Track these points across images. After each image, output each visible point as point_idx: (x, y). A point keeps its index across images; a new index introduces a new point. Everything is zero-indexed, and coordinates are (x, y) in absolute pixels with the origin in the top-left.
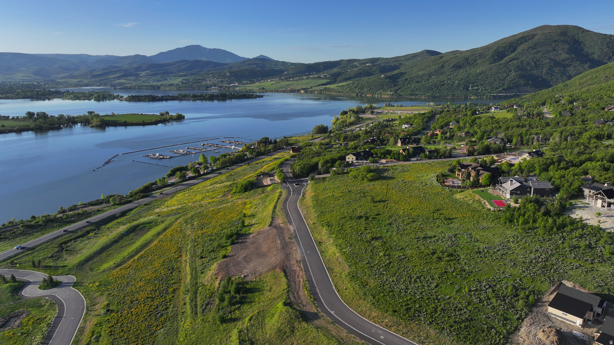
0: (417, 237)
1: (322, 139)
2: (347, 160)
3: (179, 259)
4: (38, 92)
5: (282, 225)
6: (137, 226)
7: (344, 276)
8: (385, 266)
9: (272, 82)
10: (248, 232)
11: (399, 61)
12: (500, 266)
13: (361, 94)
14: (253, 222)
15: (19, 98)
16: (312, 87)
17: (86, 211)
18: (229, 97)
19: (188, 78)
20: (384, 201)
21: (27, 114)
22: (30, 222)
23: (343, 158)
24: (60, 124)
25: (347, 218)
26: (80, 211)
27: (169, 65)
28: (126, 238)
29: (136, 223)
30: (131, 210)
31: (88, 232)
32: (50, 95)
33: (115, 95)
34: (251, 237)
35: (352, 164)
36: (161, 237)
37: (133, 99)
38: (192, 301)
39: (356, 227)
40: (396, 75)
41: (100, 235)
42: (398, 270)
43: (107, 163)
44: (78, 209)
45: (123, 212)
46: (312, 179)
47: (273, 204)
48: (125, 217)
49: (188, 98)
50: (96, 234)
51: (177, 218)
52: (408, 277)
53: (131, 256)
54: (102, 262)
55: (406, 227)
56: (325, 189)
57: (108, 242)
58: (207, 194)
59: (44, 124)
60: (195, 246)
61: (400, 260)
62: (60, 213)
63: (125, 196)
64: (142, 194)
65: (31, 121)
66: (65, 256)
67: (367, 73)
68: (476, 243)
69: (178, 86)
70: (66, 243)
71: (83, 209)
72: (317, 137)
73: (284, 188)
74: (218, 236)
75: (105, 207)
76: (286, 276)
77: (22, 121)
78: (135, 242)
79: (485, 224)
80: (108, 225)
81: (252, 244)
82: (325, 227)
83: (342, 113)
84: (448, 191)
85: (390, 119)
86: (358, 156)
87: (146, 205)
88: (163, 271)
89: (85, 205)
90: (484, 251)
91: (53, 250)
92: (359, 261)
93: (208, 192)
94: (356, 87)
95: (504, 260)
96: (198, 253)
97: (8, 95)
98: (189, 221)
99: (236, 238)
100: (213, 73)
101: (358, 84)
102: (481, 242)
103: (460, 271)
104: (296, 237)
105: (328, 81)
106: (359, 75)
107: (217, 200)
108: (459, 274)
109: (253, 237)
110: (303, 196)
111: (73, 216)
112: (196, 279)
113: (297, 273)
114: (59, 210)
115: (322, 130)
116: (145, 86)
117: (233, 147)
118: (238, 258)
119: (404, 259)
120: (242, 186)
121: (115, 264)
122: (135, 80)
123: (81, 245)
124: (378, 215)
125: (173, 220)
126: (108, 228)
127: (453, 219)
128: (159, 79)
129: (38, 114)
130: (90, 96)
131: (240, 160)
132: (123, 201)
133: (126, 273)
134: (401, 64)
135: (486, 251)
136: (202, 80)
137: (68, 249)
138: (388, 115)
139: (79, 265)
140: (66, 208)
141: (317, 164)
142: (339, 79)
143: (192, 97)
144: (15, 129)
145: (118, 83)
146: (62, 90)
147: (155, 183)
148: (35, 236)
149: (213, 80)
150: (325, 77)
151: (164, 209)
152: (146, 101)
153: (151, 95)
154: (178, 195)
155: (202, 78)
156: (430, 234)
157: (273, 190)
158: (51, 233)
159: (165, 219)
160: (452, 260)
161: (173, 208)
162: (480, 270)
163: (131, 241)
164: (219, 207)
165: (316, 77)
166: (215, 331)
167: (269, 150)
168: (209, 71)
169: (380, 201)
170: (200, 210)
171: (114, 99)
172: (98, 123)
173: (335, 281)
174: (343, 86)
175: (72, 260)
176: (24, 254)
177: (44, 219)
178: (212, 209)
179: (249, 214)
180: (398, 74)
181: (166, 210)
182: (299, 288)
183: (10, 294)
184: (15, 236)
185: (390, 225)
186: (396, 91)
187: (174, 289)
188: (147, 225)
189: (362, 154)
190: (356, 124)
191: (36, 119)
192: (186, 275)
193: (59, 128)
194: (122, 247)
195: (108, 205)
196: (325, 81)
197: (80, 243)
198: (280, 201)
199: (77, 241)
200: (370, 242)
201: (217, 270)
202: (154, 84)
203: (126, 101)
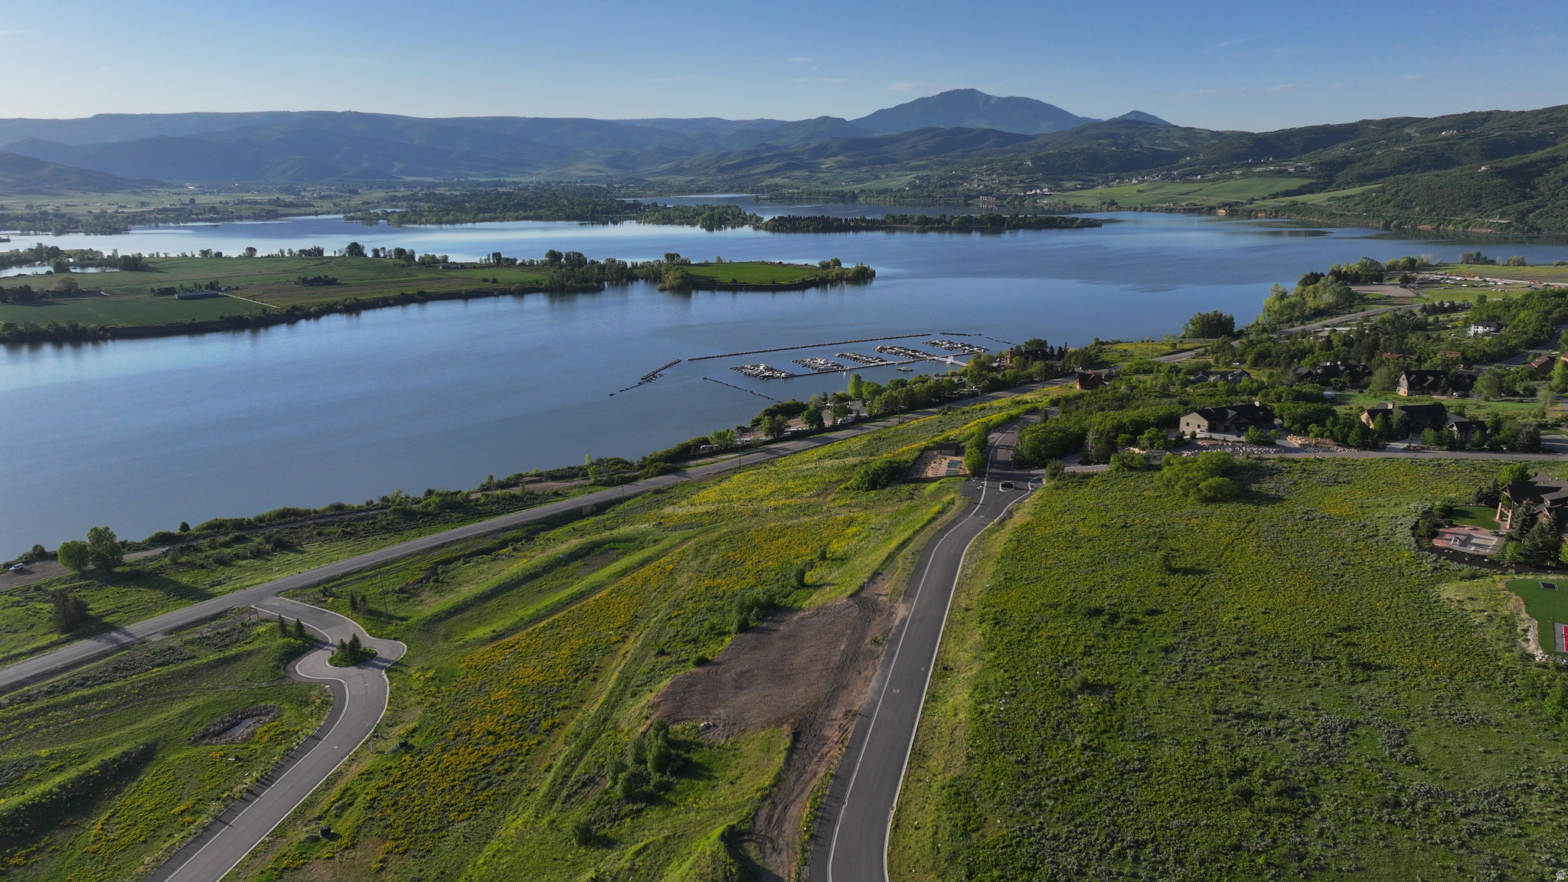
4: (595, 205)
7: (935, 788)
9: (1141, 187)
13: (1401, 224)
15: (559, 219)
16: (1252, 201)
18: (1009, 224)
19: (929, 173)
32: (617, 213)
33: (747, 214)
37: (782, 225)
40: (1532, 164)
43: (648, 379)
49: (909, 225)
67: (1442, 160)
69: (899, 196)
77: (537, 271)
83: (1307, 277)
85: (1446, 305)
92: (1002, 750)
94: (1388, 201)
97: (540, 212)
100: (992, 161)
101: (1397, 193)
105: (1306, 182)
106: (1411, 164)
113: (825, 750)
115: (1215, 327)
116: (824, 192)
122: (807, 179)
128: (863, 175)
129: (568, 256)
130: (694, 217)
136: (961, 178)
139: (431, 620)
142: (1340, 177)
143: (918, 223)
145: (768, 186)
146: (645, 201)
149: (987, 178)
150: (1300, 173)
152: (808, 232)
153: (824, 217)
155: (961, 174)
165: (1271, 171)
166: (555, 859)
168: (986, 155)
171: (742, 226)
172: (677, 282)
174: (1348, 197)
180: (1542, 161)
182: (801, 791)
186: (1522, 216)
190: (1331, 315)
191: (562, 266)
196: (1295, 184)
202: (846, 189)
203: (766, 230)
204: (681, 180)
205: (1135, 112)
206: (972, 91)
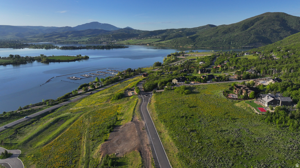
0: (216, 130)
1: (159, 69)
2: (173, 82)
3: (80, 141)
4: (17, 44)
5: (138, 120)
6: (59, 118)
7: (175, 156)
8: (200, 149)
9: (133, 40)
10: (119, 125)
13: (177, 46)
14: (122, 118)
15: (7, 48)
16: (152, 43)
17: (33, 109)
18: (111, 47)
19: (92, 38)
20: (195, 107)
21: (10, 56)
22: (3, 115)
23: (171, 81)
24: (26, 61)
25: (175, 117)
26: (30, 109)
27: (82, 31)
28: (53, 126)
29: (59, 116)
30: (57, 108)
31: (33, 122)
32: (23, 46)
33: (55, 46)
34: (121, 127)
35: (176, 84)
36: (72, 126)
37: (64, 48)
39: (180, 123)
40: (194, 36)
41: (39, 124)
43: (48, 82)
44: (29, 108)
45: (53, 110)
46: (155, 93)
47: (133, 107)
48: (54, 113)
49: (91, 48)
50: (37, 123)
51: (81, 114)
53: (54, 138)
54: (38, 141)
55: (209, 124)
56: (161, 99)
57: (42, 129)
58: (98, 100)
59: (17, 61)
60: (90, 132)
62: (19, 110)
63: (55, 100)
64: (64, 100)
65: (12, 59)
66: (18, 137)
67: (180, 36)
68: (252, 135)
69: (87, 42)
70: (19, 128)
71: (32, 108)
72: (156, 68)
73: (140, 98)
74: (103, 126)
75: (43, 107)
76: (141, 155)
77: (8, 59)
78: (57, 129)
79: (255, 123)
80: (44, 117)
81: (121, 132)
82: (162, 123)
83: (168, 55)
85: (193, 59)
86: (179, 80)
87: (65, 105)
88: (70, 149)
89: (33, 106)
91: (12, 132)
92: (184, 146)
93: (99, 99)
94: (175, 43)
96: (91, 137)
98: (88, 116)
99: (112, 128)
100: (104, 36)
101: (176, 41)
102: (255, 135)
103: (245, 155)
104: (146, 129)
105: (161, 39)
106: (176, 36)
107: (103, 104)
108: (245, 157)
109: (122, 128)
110: (150, 102)
111: (26, 112)
112: (89, 154)
113: (148, 153)
114: (19, 108)
115: (159, 64)
116: (70, 42)
117: (113, 73)
118: (113, 141)
120: (117, 96)
121: (44, 143)
122: (65, 39)
123: (28, 130)
124: (192, 115)
125: (79, 115)
126: (44, 119)
127: (236, 119)
128: (78, 38)
129: (15, 56)
130: (43, 47)
131: (116, 80)
132: (54, 103)
133: (50, 149)
134: (197, 31)
135: (259, 141)
137: (20, 132)
138: (191, 57)
139: (24, 143)
140: (22, 107)
141: (157, 84)
142: (166, 38)
143: (93, 47)
144: (3, 63)
145: (57, 40)
146: (29, 44)
147: (71, 93)
148: (3, 124)
149: (104, 39)
150: (159, 38)
151: (74, 109)
152: (70, 49)
153: (73, 46)
154: (83, 100)
155: (98, 38)
157: (133, 99)
158: (12, 123)
159: (75, 114)
160: (240, 146)
161: (80, 108)
162: (258, 154)
163: (55, 128)
164: (104, 108)
165: (155, 38)
167: (131, 75)
168: (102, 34)
169: (193, 107)
170: (94, 110)
172: (45, 61)
173: (170, 159)
174: (168, 42)
175: (21, 139)
177: (9, 114)
178: (100, 109)
179: (120, 113)
180: (196, 36)
181: (75, 109)
185: (200, 122)
186: (194, 45)
187: (76, 161)
188: (65, 118)
189: (181, 79)
190: (175, 61)
191: (14, 58)
192: (83, 152)
193: (25, 63)
194: (50, 131)
195: (46, 105)
196: (159, 40)
198: (137, 106)
199: (26, 127)
200: (189, 133)
201: (101, 149)
202: (75, 41)
203: (60, 49)
204: (36, 39)
206: (97, 22)
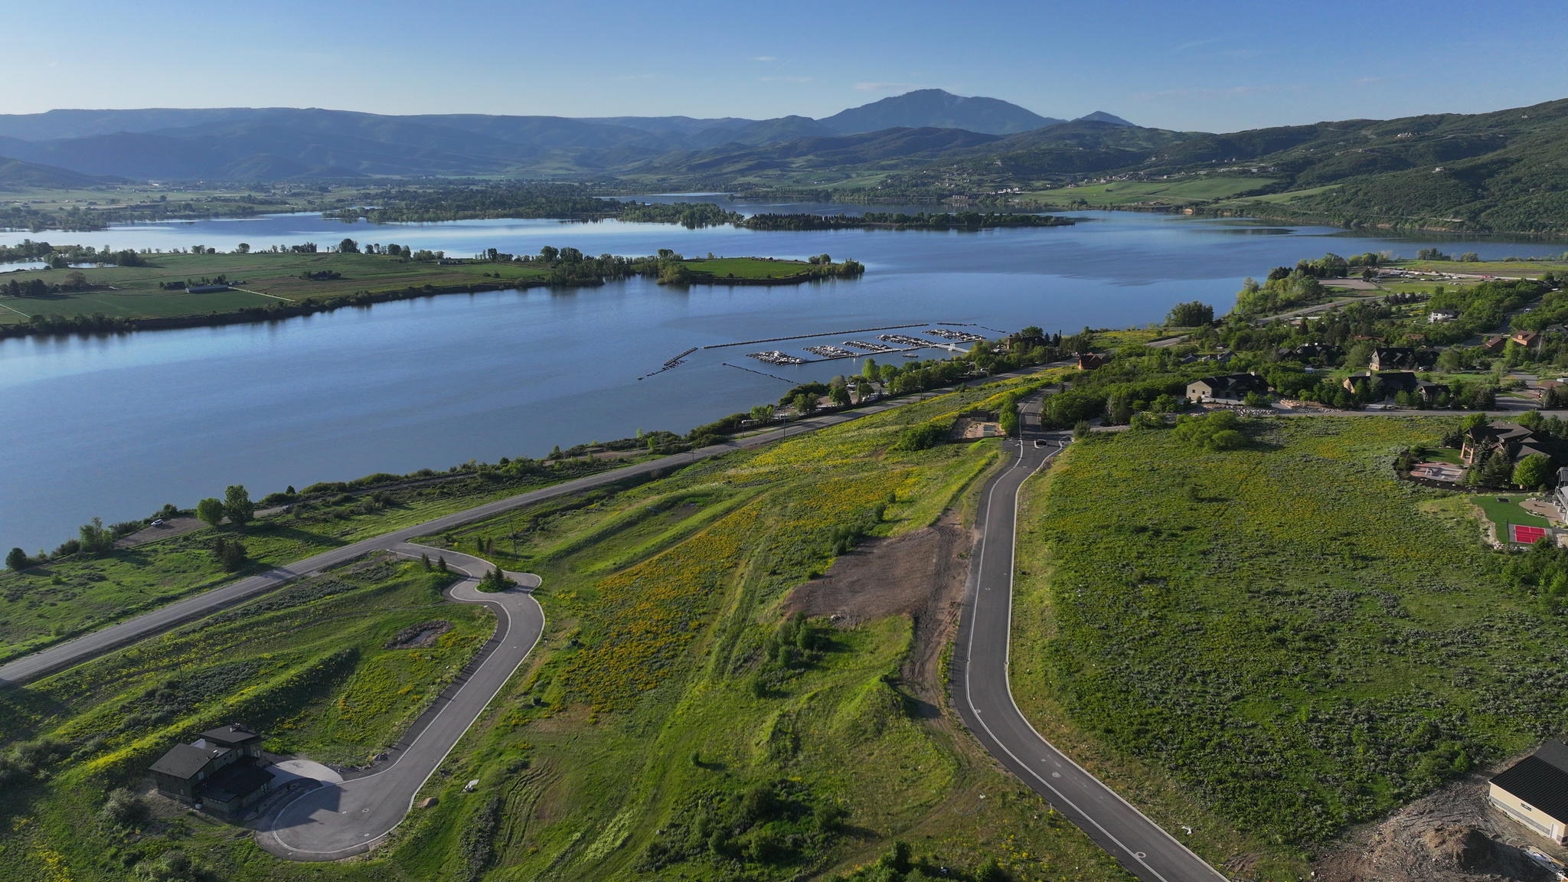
0: (1254, 587)
1: (1180, 341)
2: (1189, 394)
3: (731, 570)
4: (575, 203)
6: (683, 498)
7: (1037, 648)
8: (1141, 639)
9: (1109, 186)
11: (1512, 123)
12: (1428, 680)
13: (1361, 222)
14: (904, 515)
15: (539, 216)
16: (1217, 200)
17: (599, 460)
18: (985, 221)
19: (900, 172)
21: (543, 251)
24: (601, 276)
26: (588, 458)
27: (861, 140)
29: (681, 492)
30: (685, 465)
32: (597, 211)
33: (727, 212)
36: (717, 524)
37: (764, 223)
38: (724, 650)
40: (1484, 165)
41: (609, 508)
42: (1166, 652)
43: (670, 365)
44: (586, 453)
45: (666, 468)
46: (1082, 434)
47: (963, 482)
48: (667, 479)
49: (888, 223)
50: (603, 505)
51: (760, 490)
52: (1181, 669)
53: (647, 555)
54: (596, 558)
57: (619, 524)
59: (570, 274)
60: (771, 550)
61: (1184, 633)
62: (551, 457)
63: (680, 437)
64: (712, 437)
65: (549, 266)
66: (537, 540)
67: (1398, 162)
68: (1400, 621)
69: (872, 194)
70: (544, 515)
71: (595, 455)
72: (1171, 334)
73: (1007, 449)
75: (635, 455)
76: (915, 628)
77: (534, 266)
78: (666, 529)
79: (1451, 580)
80: (630, 490)
81: (881, 557)
82: (1049, 542)
83: (1277, 272)
84: (1409, 491)
85: (1407, 296)
86: (1219, 387)
87: (715, 458)
89: (601, 448)
90: (1406, 641)
91: (520, 525)
92: (1087, 621)
94: (1348, 201)
95: (1450, 667)
97: (520, 209)
98: (782, 499)
99: (852, 542)
100: (962, 161)
101: (1356, 193)
102: (1413, 620)
103: (1315, 676)
105: (1269, 182)
106: (1369, 165)
107: (854, 461)
108: (1309, 682)
109: (887, 546)
110: (1042, 470)
111: (573, 466)
112: (747, 612)
113: (942, 628)
114: (552, 452)
115: (1196, 316)
116: (798, 191)
117: (952, 347)
118: (840, 581)
119: (1193, 630)
120: (914, 436)
121: (615, 564)
122: (779, 178)
123: (570, 522)
125: (752, 494)
126: (629, 497)
127: (1374, 559)
128: (835, 175)
129: (563, 252)
130: (675, 215)
132: (673, 446)
133: (627, 583)
134: (1515, 133)
135: (1411, 641)
136: (933, 177)
137: (547, 526)
138: (1416, 284)
139: (554, 558)
141: (1105, 399)
142: (1302, 177)
143: (896, 221)
144: (517, 282)
145: (741, 185)
146: (623, 199)
147: (748, 416)
149: (958, 178)
150: (1263, 173)
151: (744, 471)
152: (790, 229)
153: (803, 215)
155: (932, 174)
156: (1292, 584)
157: (979, 451)
159: (739, 490)
160: (1311, 649)
161: (763, 470)
162: (1368, 681)
163: (660, 527)
164: (851, 477)
165: (1235, 172)
166: (741, 708)
167: (1030, 360)
168: (955, 154)
170: (811, 479)
171: (723, 224)
172: (675, 277)
173: (1017, 655)
174: (1310, 197)
175: (546, 548)
176: (472, 526)
177: (519, 466)
178: (836, 479)
179: (904, 497)
180: (1493, 162)
181: (747, 472)
182: (932, 654)
183: (431, 591)
184: (466, 491)
185: (1205, 555)
186: (1474, 215)
187: (700, 624)
188: (701, 499)
189: (1232, 381)
190: (1301, 306)
191: (559, 263)
194: (640, 535)
195: (644, 451)
196: (1258, 184)
197: (570, 518)
202: (820, 187)
203: (748, 227)
204: (652, 178)
205: (1098, 113)
206: (940, 91)
